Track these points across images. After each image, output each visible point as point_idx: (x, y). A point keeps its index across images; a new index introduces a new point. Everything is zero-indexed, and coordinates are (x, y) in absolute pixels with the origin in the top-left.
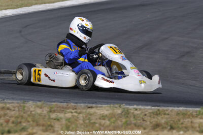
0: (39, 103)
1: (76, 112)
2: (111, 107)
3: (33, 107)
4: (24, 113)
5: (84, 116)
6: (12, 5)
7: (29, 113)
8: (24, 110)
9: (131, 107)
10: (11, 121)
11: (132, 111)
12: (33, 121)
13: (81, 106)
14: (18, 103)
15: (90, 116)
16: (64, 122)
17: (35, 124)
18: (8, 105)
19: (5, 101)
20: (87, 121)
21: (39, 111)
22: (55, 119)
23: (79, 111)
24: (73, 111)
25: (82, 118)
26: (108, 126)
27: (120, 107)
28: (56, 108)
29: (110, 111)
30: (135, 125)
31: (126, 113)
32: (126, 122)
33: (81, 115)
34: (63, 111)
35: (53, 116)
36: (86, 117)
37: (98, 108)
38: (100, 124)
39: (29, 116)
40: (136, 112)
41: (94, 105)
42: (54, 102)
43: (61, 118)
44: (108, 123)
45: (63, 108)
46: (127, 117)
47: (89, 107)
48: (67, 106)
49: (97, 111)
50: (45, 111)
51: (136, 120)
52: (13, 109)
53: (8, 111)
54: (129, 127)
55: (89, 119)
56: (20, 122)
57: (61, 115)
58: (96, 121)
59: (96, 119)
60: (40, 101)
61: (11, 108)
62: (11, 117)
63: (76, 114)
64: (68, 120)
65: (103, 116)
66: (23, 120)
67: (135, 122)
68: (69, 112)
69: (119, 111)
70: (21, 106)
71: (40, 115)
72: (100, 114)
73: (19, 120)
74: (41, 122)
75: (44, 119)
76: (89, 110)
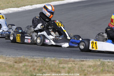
0: (53, 59)
1: (74, 64)
2: (94, 60)
3: (50, 60)
4: (44, 64)
5: (79, 66)
6: (40, 2)
7: (47, 64)
8: (44, 62)
9: (106, 61)
10: (36, 69)
11: (106, 63)
12: (49, 69)
13: (77, 60)
14: (41, 58)
15: (82, 66)
16: (67, 69)
17: (50, 70)
18: (35, 60)
19: (34, 57)
20: (80, 69)
21: (53, 63)
22: (62, 68)
23: (76, 63)
24: (73, 63)
25: (77, 67)
26: (92, 72)
27: (100, 60)
28: (63, 62)
29: (94, 63)
30: (108, 71)
31: (103, 64)
32: (102, 69)
33: (77, 65)
34: (67, 63)
35: (61, 66)
36: (80, 66)
37: (87, 61)
38: (88, 71)
39: (47, 66)
40: (109, 64)
41: (85, 60)
42: (62, 58)
43: (66, 67)
44: (92, 70)
45: (67, 61)
46: (103, 66)
47: (82, 61)
48: (69, 60)
49: (86, 63)
50: (57, 63)
51: (108, 68)
52: (38, 62)
53: (35, 63)
54: (104, 72)
55: (81, 68)
56: (42, 70)
57: (66, 65)
58: (86, 69)
59: (86, 68)
60: (54, 57)
61: (37, 61)
62: (37, 66)
63: (74, 65)
64: (69, 68)
65: (89, 66)
66: (44, 68)
67: (108, 69)
68: (70, 64)
69: (99, 63)
70: (43, 60)
71: (53, 65)
72: (88, 65)
73: (41, 68)
74: (54, 69)
75: (55, 67)
76: (82, 62)
